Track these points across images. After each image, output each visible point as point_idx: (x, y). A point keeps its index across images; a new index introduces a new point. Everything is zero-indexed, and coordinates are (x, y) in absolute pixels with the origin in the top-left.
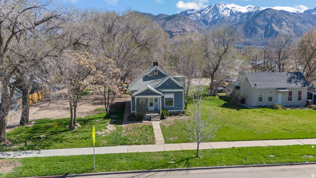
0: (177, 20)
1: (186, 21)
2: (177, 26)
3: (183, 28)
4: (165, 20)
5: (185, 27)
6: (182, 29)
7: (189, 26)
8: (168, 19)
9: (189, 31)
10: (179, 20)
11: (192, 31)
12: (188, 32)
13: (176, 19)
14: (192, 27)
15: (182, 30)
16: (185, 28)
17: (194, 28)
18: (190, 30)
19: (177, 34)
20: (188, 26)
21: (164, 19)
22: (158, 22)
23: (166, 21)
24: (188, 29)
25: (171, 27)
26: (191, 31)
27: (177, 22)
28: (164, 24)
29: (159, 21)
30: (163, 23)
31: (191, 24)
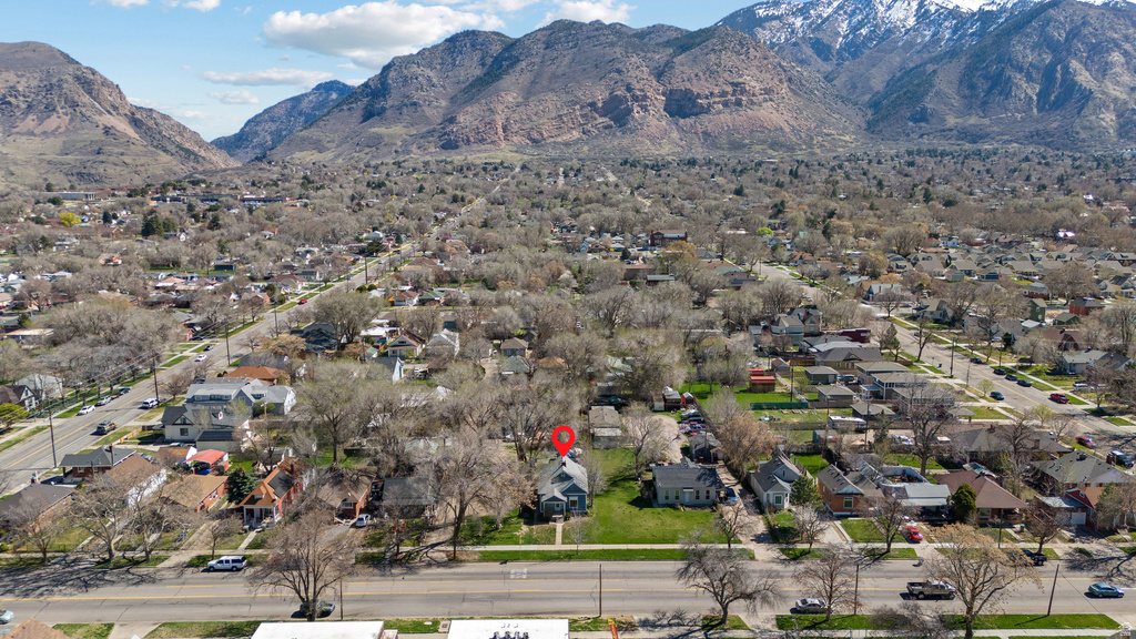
0: (713, 50)
1: (747, 53)
2: (712, 73)
3: (735, 81)
4: (671, 51)
5: (741, 76)
6: (733, 84)
7: (757, 73)
8: (681, 47)
9: (757, 91)
10: (720, 51)
11: (767, 91)
12: (754, 95)
13: (711, 47)
14: (768, 75)
15: (729, 89)
16: (741, 80)
17: (776, 80)
18: (758, 86)
19: (714, 103)
20: (754, 70)
21: (668, 44)
22: (644, 58)
23: (675, 55)
24: (753, 83)
25: (693, 76)
26: (765, 89)
27: (712, 56)
28: (666, 65)
29: (649, 55)
30: (662, 62)
31: (765, 62)
